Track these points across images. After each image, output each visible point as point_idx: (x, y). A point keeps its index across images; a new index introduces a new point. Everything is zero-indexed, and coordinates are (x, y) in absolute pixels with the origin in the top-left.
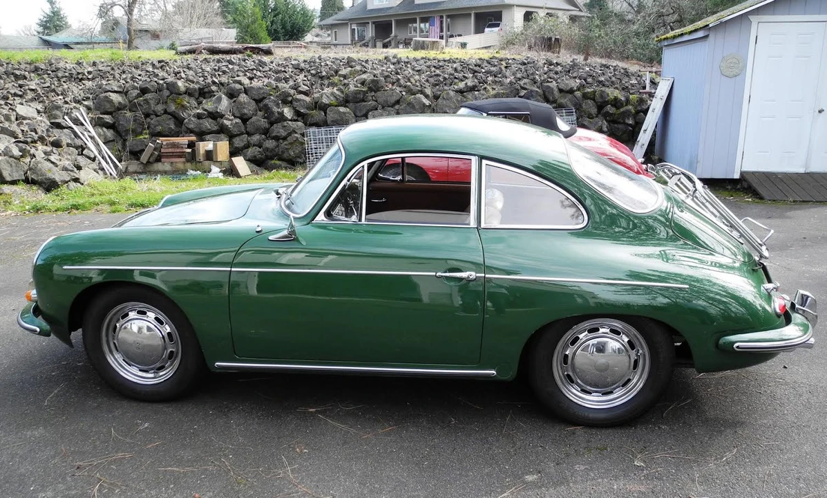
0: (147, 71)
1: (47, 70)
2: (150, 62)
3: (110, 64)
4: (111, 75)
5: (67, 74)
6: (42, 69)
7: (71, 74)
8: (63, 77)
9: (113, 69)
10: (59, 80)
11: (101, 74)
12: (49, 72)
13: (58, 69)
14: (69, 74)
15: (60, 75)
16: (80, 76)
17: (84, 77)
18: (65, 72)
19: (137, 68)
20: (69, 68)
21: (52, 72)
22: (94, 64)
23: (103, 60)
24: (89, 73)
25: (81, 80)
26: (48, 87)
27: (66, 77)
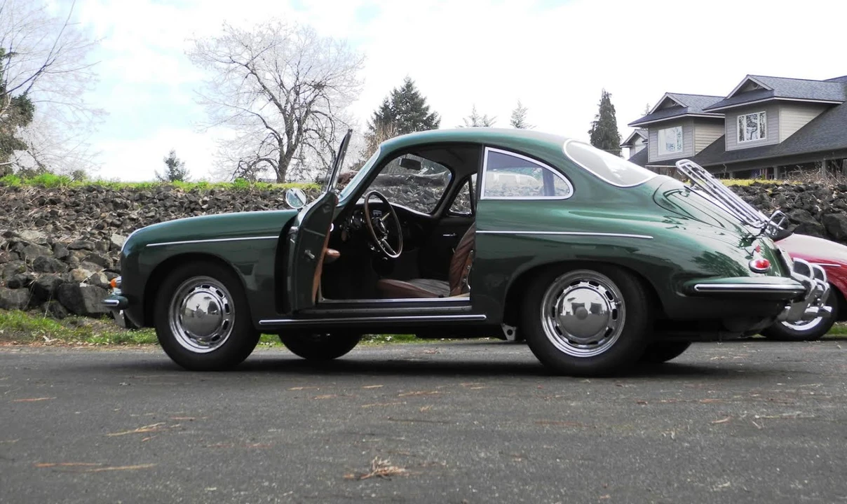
0: (277, 201)
1: (154, 198)
2: (282, 191)
3: (231, 193)
4: (231, 205)
5: (177, 203)
6: (148, 198)
7: (182, 203)
8: (171, 206)
9: (234, 198)
10: (166, 210)
11: (219, 204)
12: (155, 200)
13: (167, 197)
14: (180, 203)
15: (168, 204)
16: (193, 206)
17: (197, 206)
18: (175, 201)
19: (264, 197)
20: (180, 196)
21: (160, 200)
22: (212, 192)
23: (223, 189)
24: (205, 202)
25: (193, 210)
26: (152, 217)
27: (175, 206)
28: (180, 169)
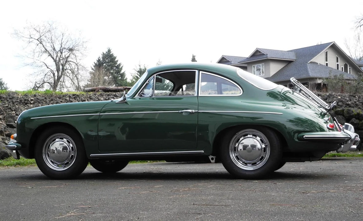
0: (66, 100)
1: (7, 98)
2: (68, 95)
3: (44, 96)
4: (44, 101)
5: (18, 101)
6: (4, 98)
7: (21, 101)
8: (16, 102)
9: (46, 98)
10: (13, 104)
11: (39, 101)
12: (8, 99)
13: (13, 98)
14: (20, 100)
15: (14, 101)
16: (26, 102)
17: (28, 102)
18: (17, 99)
19: (60, 98)
20: (19, 97)
21: (10, 99)
22: (35, 96)
23: (40, 94)
24: (32, 100)
25: (26, 104)
26: (7, 107)
27: (18, 102)
28: (5, 86)
